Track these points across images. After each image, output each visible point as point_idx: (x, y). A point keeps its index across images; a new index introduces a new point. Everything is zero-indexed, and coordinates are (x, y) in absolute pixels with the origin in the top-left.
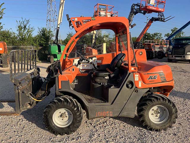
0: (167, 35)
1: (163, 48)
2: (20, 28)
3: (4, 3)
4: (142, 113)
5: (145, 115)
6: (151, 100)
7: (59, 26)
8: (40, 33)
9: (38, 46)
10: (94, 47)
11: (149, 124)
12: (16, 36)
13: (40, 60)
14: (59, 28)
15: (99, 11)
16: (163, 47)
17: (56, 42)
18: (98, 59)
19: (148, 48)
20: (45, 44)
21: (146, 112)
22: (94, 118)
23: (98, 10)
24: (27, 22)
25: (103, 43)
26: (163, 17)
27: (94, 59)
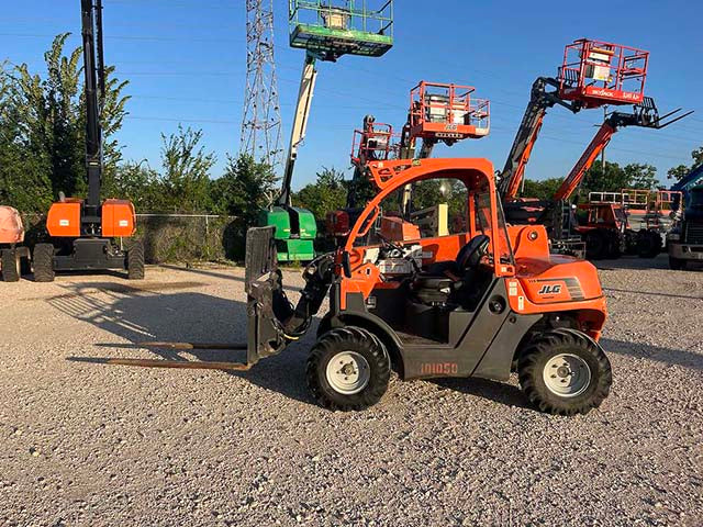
0: (678, 172)
1: (662, 220)
2: (172, 157)
3: (127, 82)
4: (526, 370)
5: (534, 375)
6: (547, 341)
7: (294, 151)
8: (234, 170)
9: (225, 212)
10: (407, 218)
11: (543, 396)
12: (160, 181)
13: (227, 257)
14: (295, 156)
15: (425, 104)
16: (661, 216)
17: (283, 201)
18: (424, 249)
19: (601, 220)
20: (248, 206)
21: (536, 369)
22: (416, 378)
23: (423, 102)
24: (193, 139)
25: (438, 202)
26: (652, 112)
27: (414, 248)
